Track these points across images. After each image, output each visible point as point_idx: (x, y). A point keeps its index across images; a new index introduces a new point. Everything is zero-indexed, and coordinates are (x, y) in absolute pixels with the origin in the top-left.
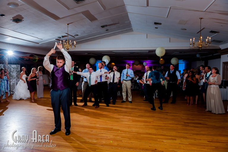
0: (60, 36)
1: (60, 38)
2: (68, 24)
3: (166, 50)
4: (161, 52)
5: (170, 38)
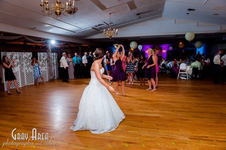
0: (98, 24)
1: (97, 26)
2: (110, 14)
3: (195, 34)
4: (190, 37)
5: (198, 23)
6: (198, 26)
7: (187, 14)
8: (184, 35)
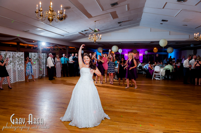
0: (83, 30)
1: (83, 32)
2: (96, 21)
3: (168, 41)
4: (164, 43)
5: (170, 32)
6: (170, 35)
7: (161, 24)
8: (158, 42)
